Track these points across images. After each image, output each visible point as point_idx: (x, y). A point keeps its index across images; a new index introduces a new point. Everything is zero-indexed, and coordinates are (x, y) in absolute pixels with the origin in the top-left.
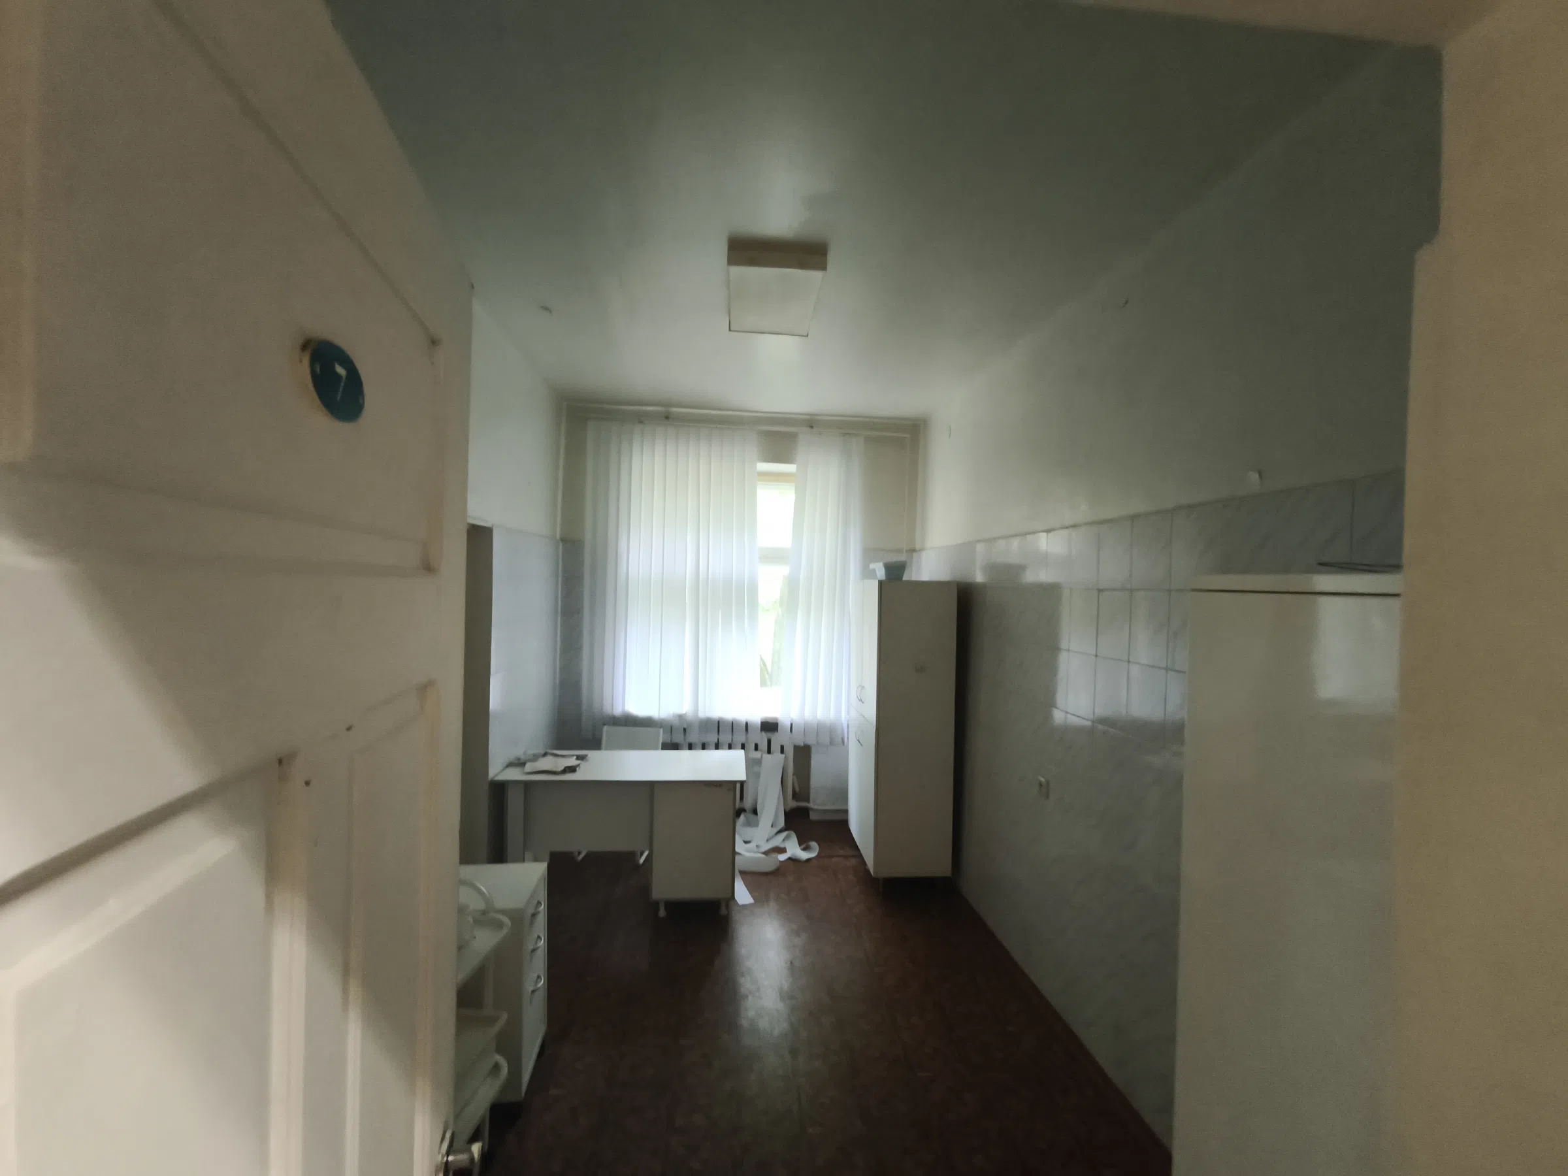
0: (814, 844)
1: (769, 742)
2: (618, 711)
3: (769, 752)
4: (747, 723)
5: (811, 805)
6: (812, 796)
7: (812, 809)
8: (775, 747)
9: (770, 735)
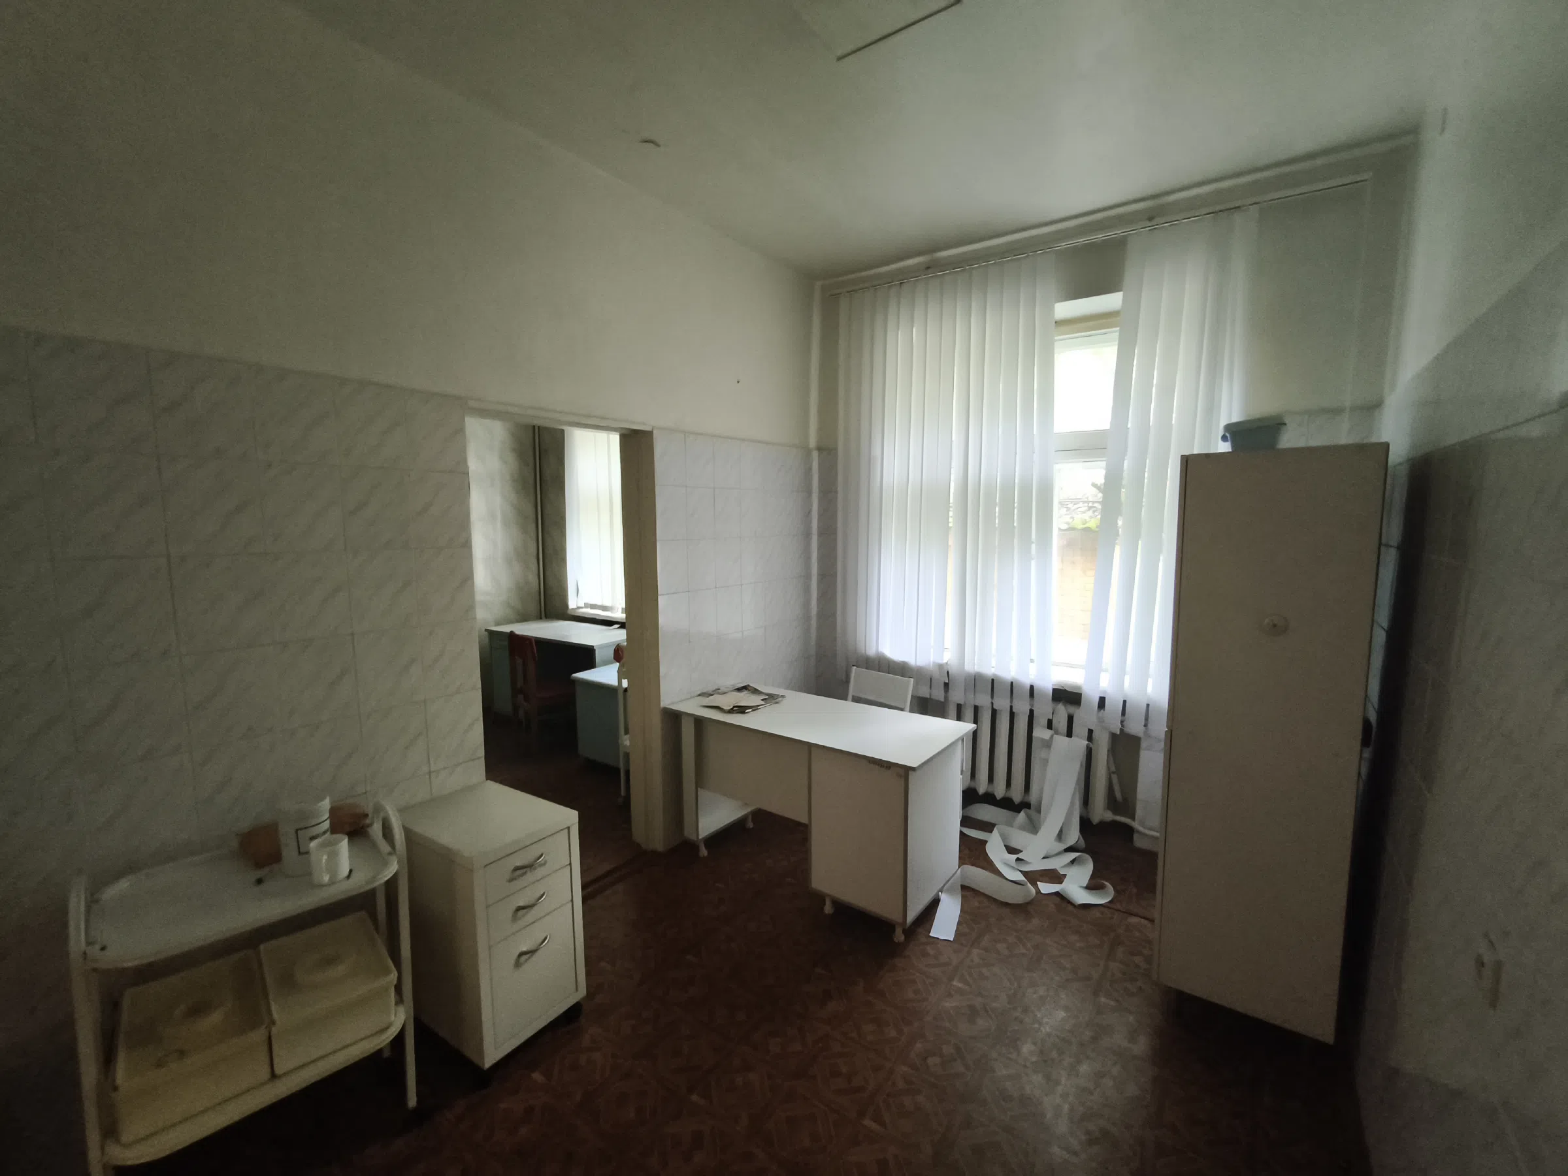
0: (1110, 888)
1: (1070, 719)
2: (871, 652)
3: (1069, 734)
4: (1032, 687)
5: (1135, 825)
6: (1139, 813)
7: (1138, 832)
8: (1080, 729)
9: (1072, 709)
